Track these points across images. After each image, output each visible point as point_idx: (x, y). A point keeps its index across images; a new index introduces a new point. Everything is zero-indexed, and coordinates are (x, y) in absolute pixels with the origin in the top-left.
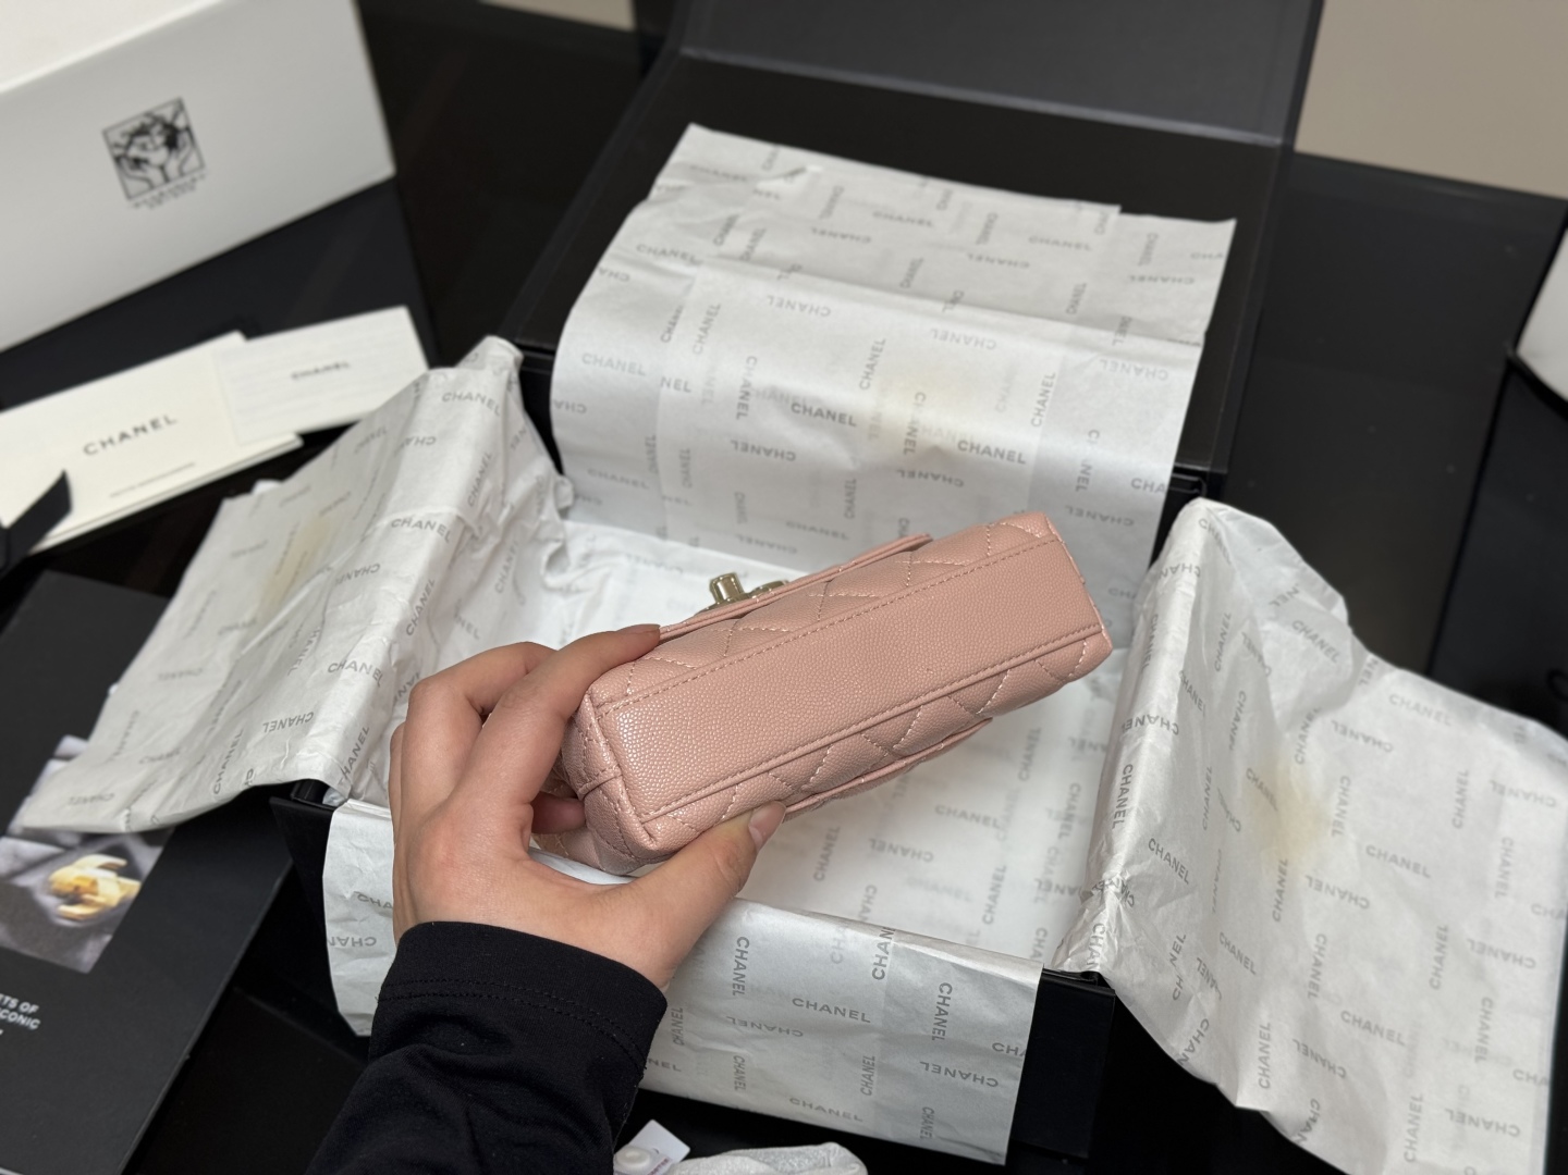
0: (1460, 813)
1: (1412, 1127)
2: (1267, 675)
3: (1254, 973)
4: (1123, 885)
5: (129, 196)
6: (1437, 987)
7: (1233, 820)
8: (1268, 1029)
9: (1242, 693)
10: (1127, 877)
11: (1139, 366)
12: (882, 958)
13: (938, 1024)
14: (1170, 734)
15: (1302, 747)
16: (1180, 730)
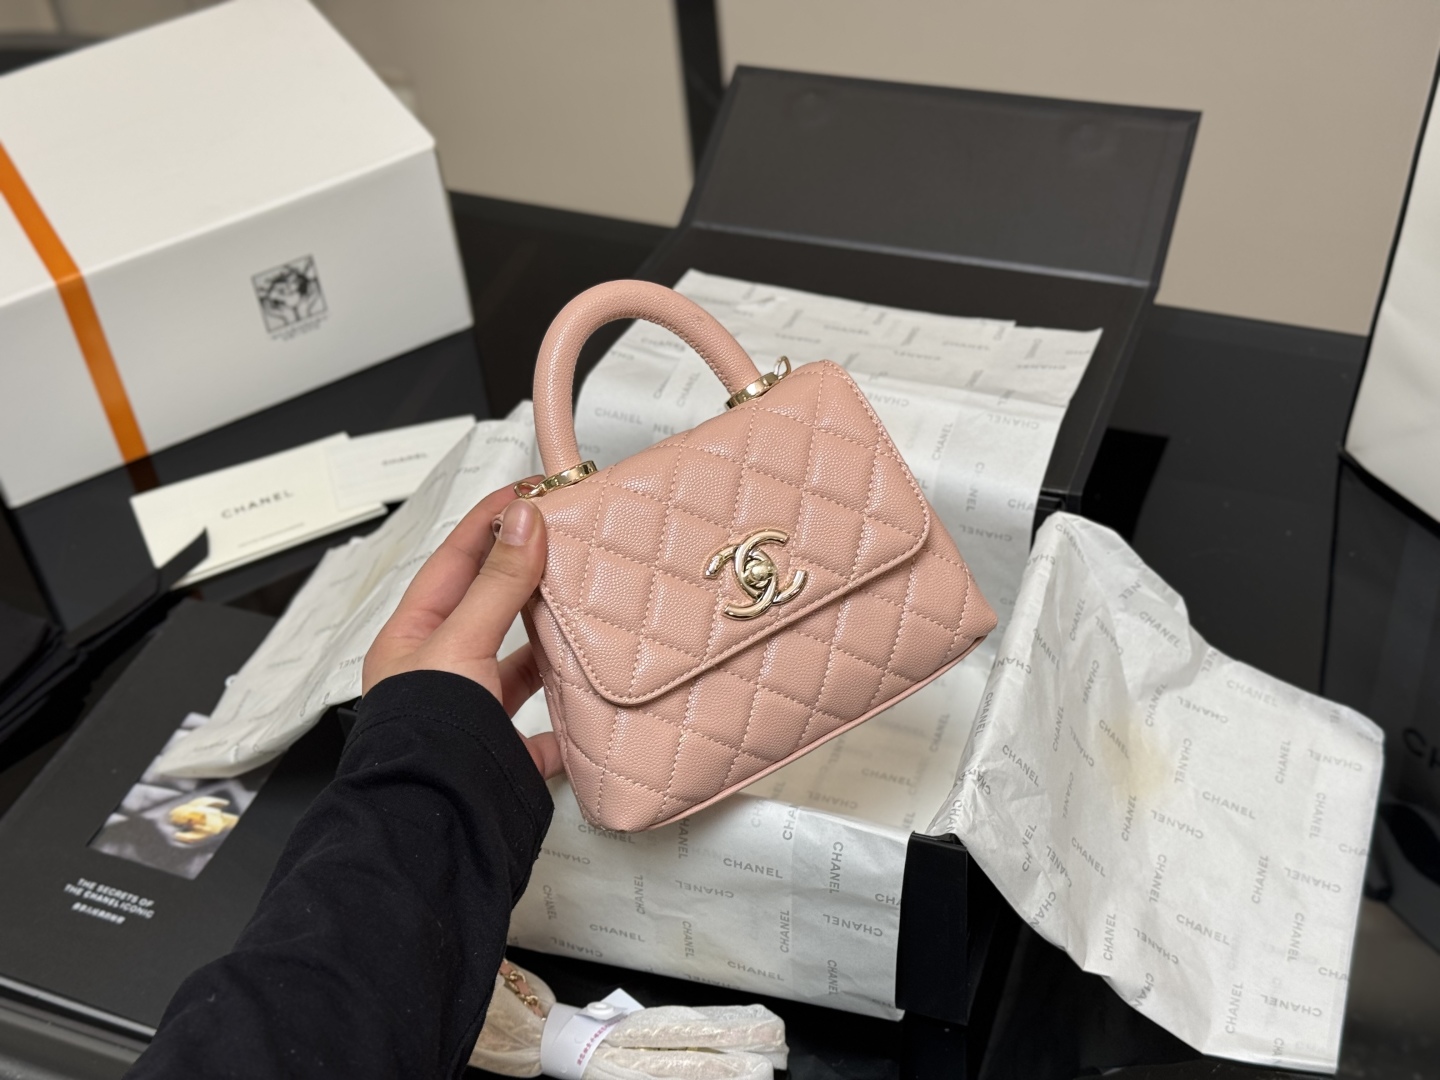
0: (1282, 772)
1: (1232, 1007)
2: (1120, 654)
3: (1104, 875)
4: (979, 775)
5: (269, 330)
6: (1257, 902)
7: (1086, 757)
8: (1114, 918)
9: (1095, 662)
10: (983, 769)
11: (1017, 419)
12: (790, 822)
13: (833, 878)
14: (1024, 672)
15: (1152, 714)
16: (1034, 670)
